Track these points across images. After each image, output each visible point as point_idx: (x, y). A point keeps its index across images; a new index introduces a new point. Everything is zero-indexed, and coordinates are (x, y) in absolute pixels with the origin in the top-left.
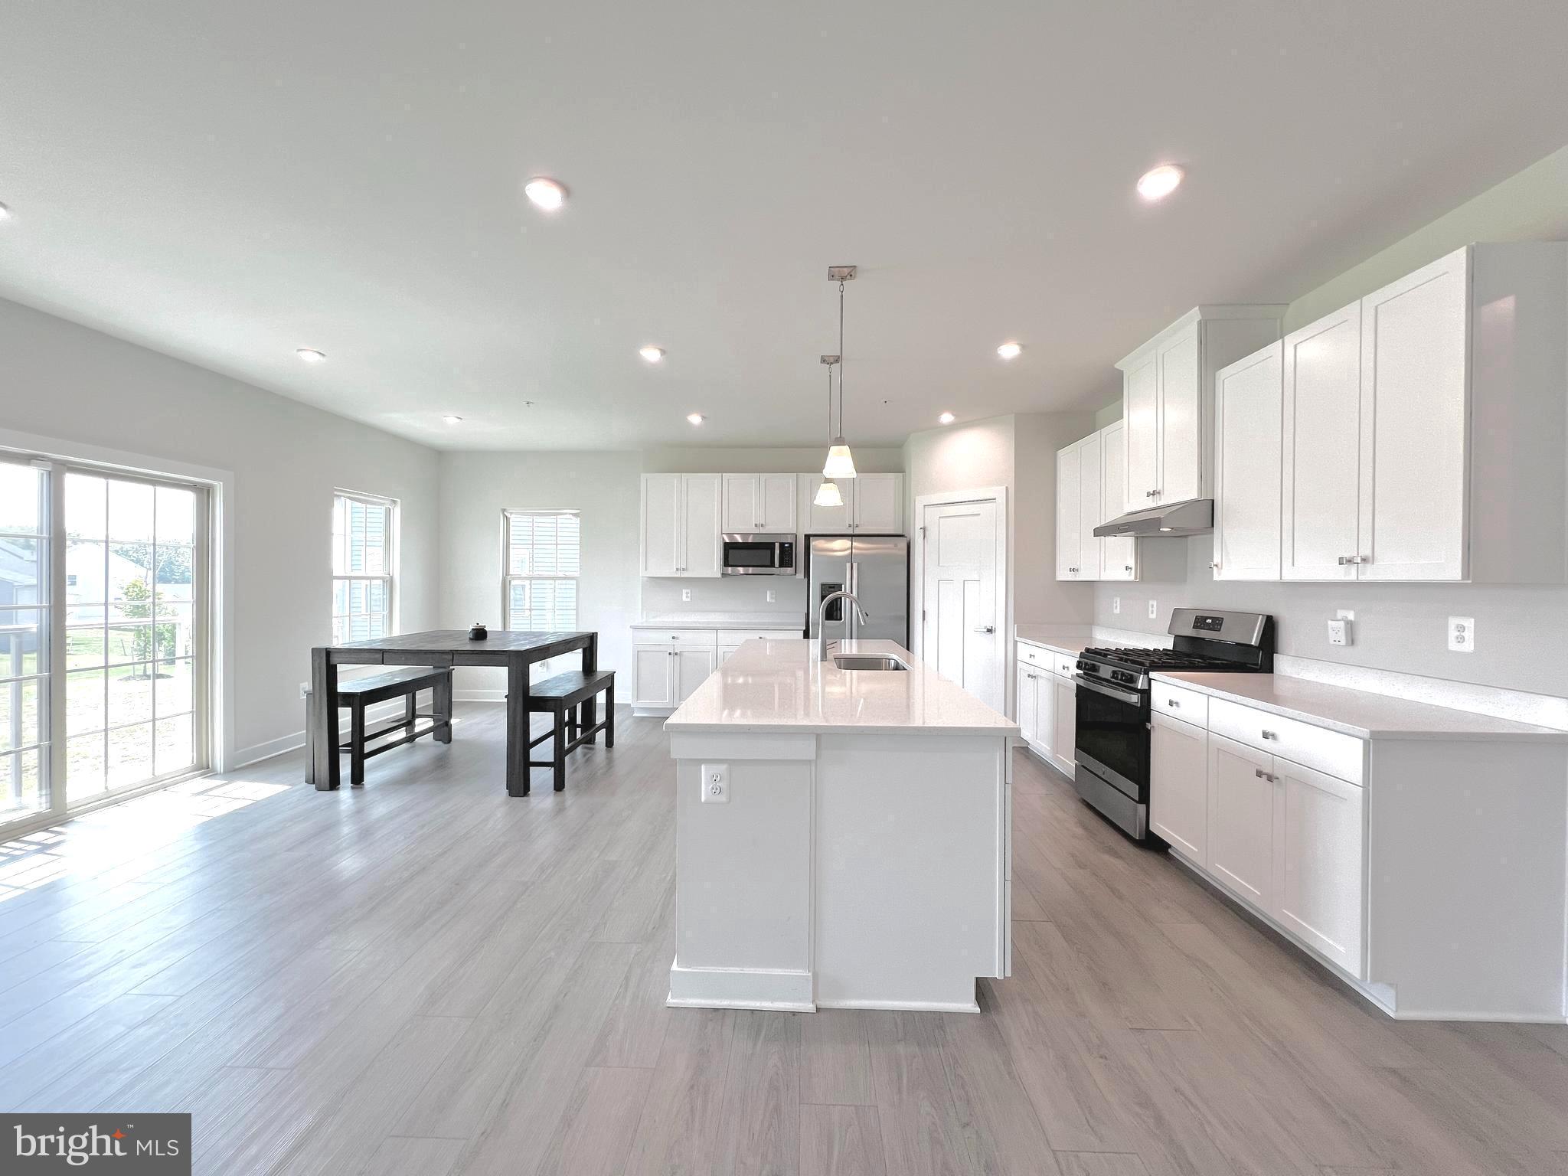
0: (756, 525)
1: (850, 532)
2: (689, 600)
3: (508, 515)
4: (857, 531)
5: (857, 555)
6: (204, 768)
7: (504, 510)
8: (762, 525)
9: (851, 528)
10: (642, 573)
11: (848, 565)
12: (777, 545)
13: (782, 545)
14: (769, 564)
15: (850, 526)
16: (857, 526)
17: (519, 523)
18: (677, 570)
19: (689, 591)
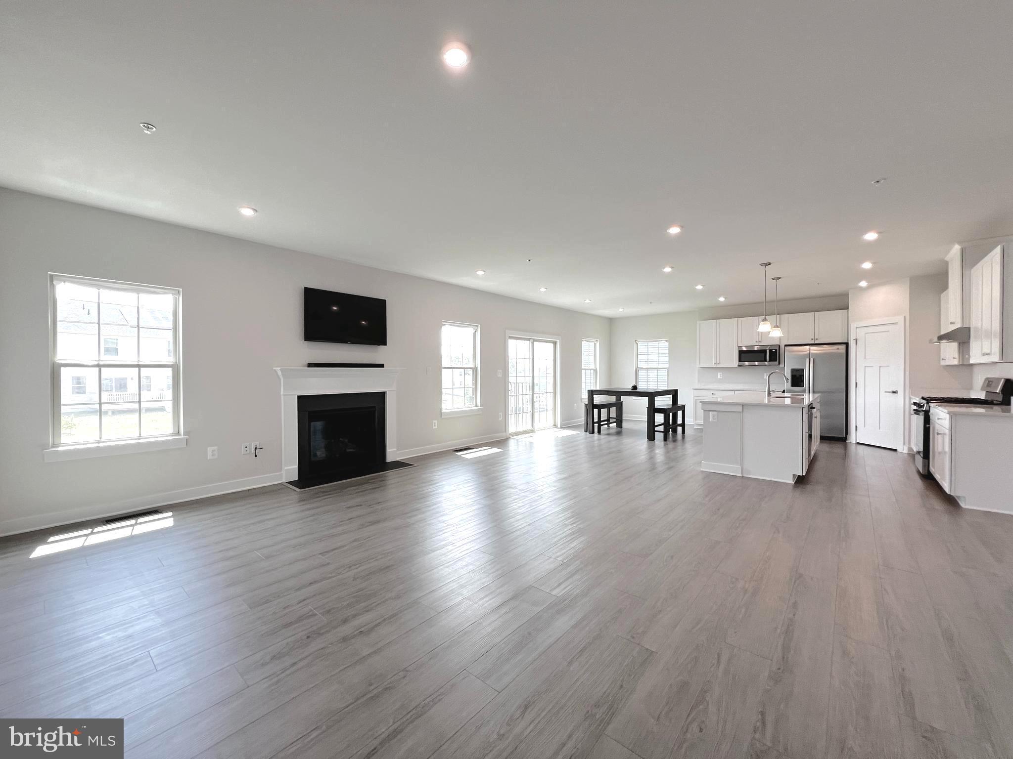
0: (756, 342)
1: (813, 342)
2: (721, 378)
3: (638, 342)
4: (817, 342)
5: (813, 354)
6: (555, 426)
7: (636, 341)
8: (760, 342)
9: (813, 341)
10: (698, 365)
11: (808, 360)
12: (768, 351)
13: (771, 351)
14: (764, 360)
15: (812, 339)
16: (817, 339)
17: (642, 345)
18: (715, 364)
19: (721, 373)
